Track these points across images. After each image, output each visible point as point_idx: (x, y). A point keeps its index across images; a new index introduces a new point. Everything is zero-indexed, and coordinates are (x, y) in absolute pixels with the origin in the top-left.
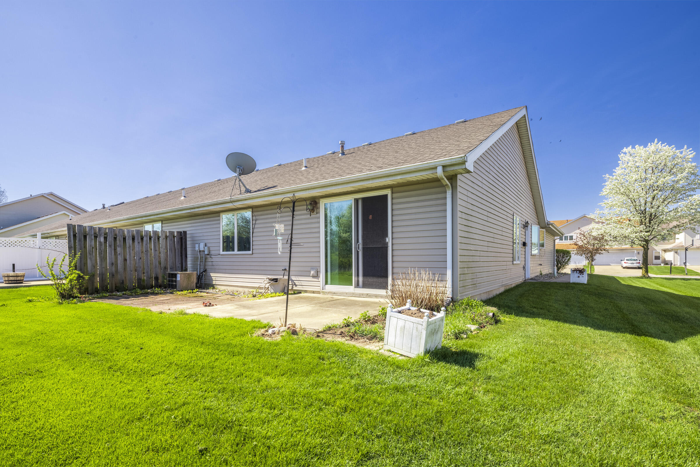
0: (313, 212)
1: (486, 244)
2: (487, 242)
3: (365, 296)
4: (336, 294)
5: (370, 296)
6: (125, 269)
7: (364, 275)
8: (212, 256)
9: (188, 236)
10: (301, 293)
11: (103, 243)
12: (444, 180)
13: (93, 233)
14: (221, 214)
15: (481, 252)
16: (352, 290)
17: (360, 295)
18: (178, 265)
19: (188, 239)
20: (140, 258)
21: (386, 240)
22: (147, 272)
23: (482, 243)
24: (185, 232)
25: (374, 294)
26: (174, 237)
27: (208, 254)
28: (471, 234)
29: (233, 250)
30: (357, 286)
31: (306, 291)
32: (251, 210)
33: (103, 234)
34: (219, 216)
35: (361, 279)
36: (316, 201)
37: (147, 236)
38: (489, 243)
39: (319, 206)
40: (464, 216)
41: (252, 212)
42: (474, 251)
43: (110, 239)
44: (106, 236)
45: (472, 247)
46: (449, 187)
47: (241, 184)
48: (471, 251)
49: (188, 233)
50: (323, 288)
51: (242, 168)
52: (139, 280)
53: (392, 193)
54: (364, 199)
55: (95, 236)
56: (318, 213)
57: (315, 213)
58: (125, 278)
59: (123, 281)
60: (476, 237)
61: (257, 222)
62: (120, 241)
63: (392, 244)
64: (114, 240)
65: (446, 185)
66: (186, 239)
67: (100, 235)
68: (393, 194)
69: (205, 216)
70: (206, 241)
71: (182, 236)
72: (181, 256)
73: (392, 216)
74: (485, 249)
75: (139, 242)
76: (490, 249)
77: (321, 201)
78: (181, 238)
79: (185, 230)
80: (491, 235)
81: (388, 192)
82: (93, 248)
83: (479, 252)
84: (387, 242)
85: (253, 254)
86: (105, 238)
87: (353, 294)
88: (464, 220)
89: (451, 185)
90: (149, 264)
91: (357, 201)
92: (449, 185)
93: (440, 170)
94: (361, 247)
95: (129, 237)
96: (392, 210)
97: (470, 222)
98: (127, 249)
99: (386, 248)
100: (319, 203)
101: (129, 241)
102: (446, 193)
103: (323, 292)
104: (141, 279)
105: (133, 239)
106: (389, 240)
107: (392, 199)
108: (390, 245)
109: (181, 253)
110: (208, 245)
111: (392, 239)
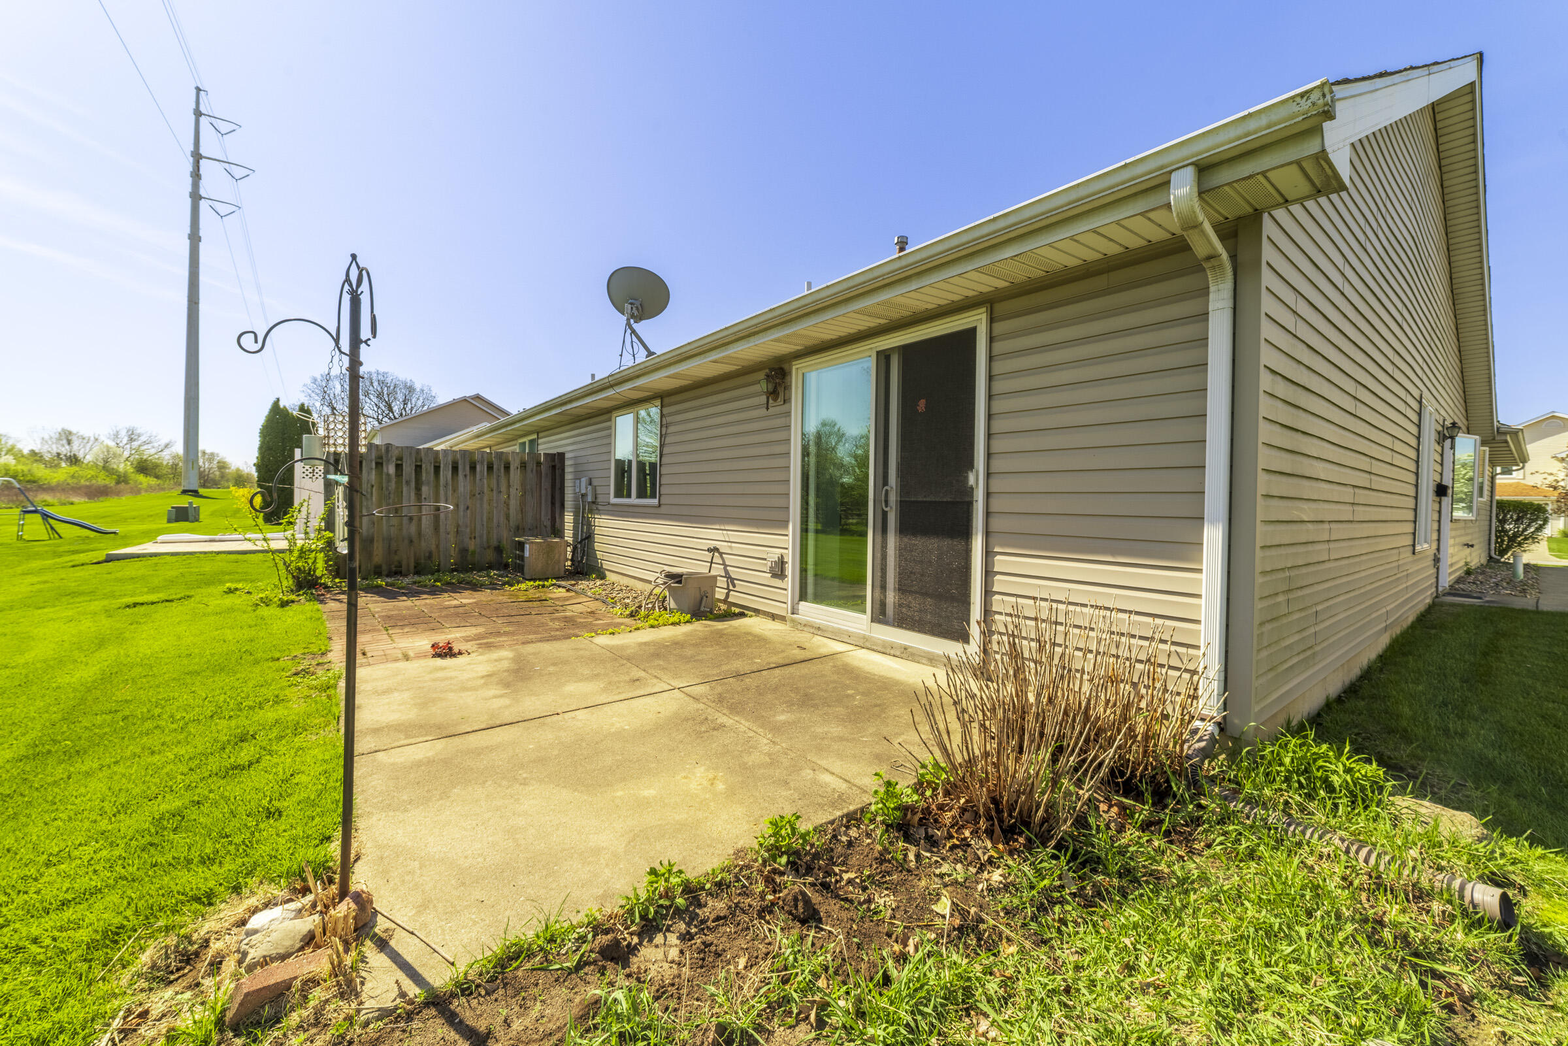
0: (775, 400)
1: (1347, 494)
2: (1351, 490)
3: (898, 653)
4: (823, 631)
5: (913, 654)
6: (436, 528)
7: (902, 589)
8: (600, 507)
9: (567, 463)
10: (742, 615)
11: (394, 476)
12: (1203, 232)
13: (373, 457)
14: (614, 414)
15: (1333, 526)
16: (865, 627)
17: (884, 646)
18: (546, 522)
19: (568, 470)
20: (468, 508)
21: (967, 478)
22: (481, 537)
23: (1335, 493)
24: (561, 456)
25: (924, 652)
26: (539, 464)
27: (594, 503)
28: (1306, 461)
29: (629, 496)
30: (880, 616)
31: (757, 612)
32: (658, 402)
33: (394, 459)
34: (610, 420)
35: (891, 597)
36: (782, 369)
37: (482, 463)
38: (1357, 490)
39: (791, 382)
40: (1282, 389)
41: (662, 406)
42: (1310, 526)
43: (409, 469)
44: (399, 462)
45: (1306, 512)
46: (1221, 266)
47: (635, 339)
48: (1304, 527)
49: (567, 456)
50: (793, 608)
51: (637, 303)
52: (464, 551)
53: (992, 320)
54: (907, 351)
55: (377, 464)
56: (787, 401)
57: (780, 400)
58: (438, 546)
59: (431, 553)
60: (1320, 470)
61: (669, 431)
62: (427, 473)
63: (988, 495)
64: (416, 470)
65: (1209, 258)
66: (563, 470)
67: (388, 461)
68: (995, 325)
69: (591, 421)
70: (591, 474)
71: (557, 462)
72: (553, 504)
73: (990, 397)
74: (1345, 513)
75: (465, 476)
76: (1362, 513)
77: (794, 368)
78: (554, 467)
79: (560, 450)
80: (1364, 463)
81: (978, 319)
82: (373, 486)
83: (1326, 526)
84: (972, 488)
85: (660, 505)
86: (399, 467)
87: (866, 639)
88: (1280, 404)
89: (1233, 257)
90: (485, 519)
91: (884, 357)
92: (1225, 256)
93: (1183, 189)
94: (893, 498)
95: (445, 465)
96: (990, 378)
97: (1301, 413)
98: (441, 488)
99: (968, 505)
100: (790, 373)
101: (446, 474)
102: (1208, 294)
103: (793, 621)
104: (467, 550)
105: (455, 469)
106: (976, 479)
107: (991, 340)
108: (979, 496)
109: (553, 497)
110: (595, 482)
111: (988, 475)
